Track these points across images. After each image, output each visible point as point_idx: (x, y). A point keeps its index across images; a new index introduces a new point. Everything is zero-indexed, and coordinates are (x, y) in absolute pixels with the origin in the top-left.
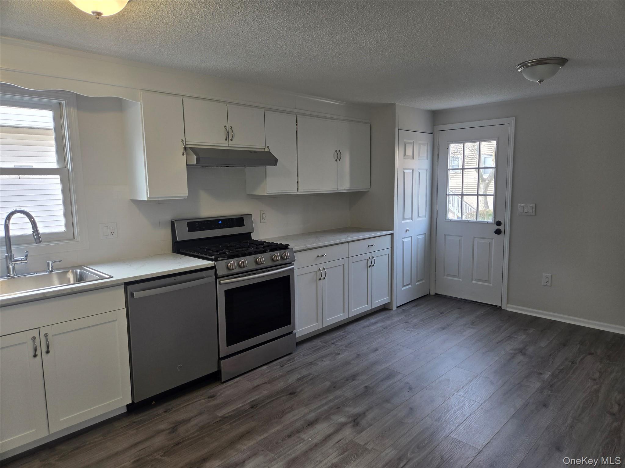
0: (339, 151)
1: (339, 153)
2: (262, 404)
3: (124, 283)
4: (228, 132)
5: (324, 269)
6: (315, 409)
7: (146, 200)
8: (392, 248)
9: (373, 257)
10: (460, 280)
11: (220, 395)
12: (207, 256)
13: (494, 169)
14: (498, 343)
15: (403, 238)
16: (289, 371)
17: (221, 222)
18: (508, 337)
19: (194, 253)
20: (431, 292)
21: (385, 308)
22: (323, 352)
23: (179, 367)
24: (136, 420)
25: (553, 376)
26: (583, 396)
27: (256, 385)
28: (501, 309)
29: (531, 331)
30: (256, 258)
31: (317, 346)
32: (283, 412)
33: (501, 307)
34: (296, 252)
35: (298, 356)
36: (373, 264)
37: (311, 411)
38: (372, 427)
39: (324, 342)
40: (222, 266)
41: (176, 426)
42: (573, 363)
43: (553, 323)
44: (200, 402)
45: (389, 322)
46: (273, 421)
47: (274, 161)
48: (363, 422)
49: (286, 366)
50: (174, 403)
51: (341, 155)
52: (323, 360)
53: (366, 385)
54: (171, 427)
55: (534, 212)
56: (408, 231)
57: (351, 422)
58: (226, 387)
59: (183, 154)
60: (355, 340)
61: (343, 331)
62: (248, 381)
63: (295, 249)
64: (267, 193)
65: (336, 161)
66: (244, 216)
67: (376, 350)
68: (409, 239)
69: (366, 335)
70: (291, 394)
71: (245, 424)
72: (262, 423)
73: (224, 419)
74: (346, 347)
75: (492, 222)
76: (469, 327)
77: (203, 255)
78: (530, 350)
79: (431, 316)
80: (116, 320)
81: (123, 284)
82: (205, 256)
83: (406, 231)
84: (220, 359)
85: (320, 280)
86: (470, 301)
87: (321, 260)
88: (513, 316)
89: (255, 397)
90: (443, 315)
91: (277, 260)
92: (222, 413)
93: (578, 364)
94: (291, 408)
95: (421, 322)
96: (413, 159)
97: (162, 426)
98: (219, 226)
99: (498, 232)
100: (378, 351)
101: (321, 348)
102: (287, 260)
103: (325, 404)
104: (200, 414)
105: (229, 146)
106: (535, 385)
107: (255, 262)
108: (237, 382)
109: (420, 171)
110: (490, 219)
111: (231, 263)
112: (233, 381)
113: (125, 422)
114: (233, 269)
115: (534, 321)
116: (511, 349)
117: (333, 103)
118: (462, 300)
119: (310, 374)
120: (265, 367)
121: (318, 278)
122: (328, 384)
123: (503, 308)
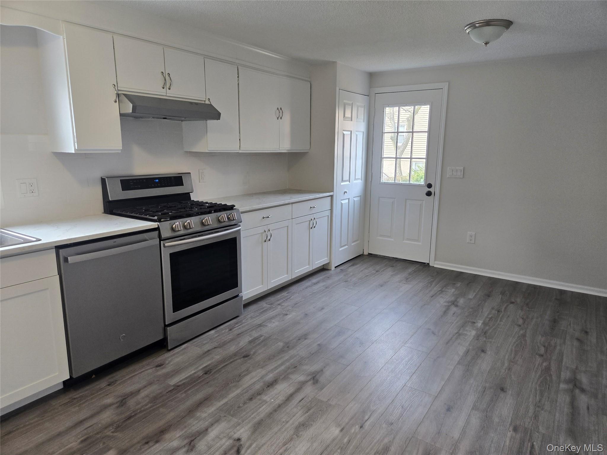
0: (281, 109)
1: (281, 111)
2: (217, 369)
3: (55, 246)
4: (165, 80)
5: (269, 231)
6: (272, 370)
7: (74, 152)
8: (331, 210)
9: (315, 219)
10: (393, 240)
11: (168, 363)
12: (148, 217)
13: (427, 133)
14: (432, 297)
15: (341, 200)
16: (239, 334)
17: (158, 180)
18: (440, 291)
19: (132, 213)
20: (364, 252)
21: (324, 269)
22: (271, 313)
23: (123, 336)
24: (75, 397)
25: (484, 324)
26: (514, 341)
27: (206, 350)
28: (429, 265)
29: (459, 284)
30: (202, 219)
31: (263, 308)
32: (240, 375)
33: (429, 264)
34: (243, 213)
35: (245, 318)
36: (314, 225)
37: (269, 372)
38: (331, 383)
39: (269, 303)
40: (165, 228)
41: (124, 399)
42: (499, 312)
43: (476, 276)
44: (147, 371)
45: (329, 282)
46: (230, 385)
47: (217, 115)
48: (322, 379)
49: (235, 329)
50: (119, 375)
51: (283, 113)
52: (272, 321)
53: (319, 343)
54: (119, 401)
55: (462, 175)
56: (346, 193)
57: (310, 380)
58: (174, 355)
59: (116, 102)
60: (300, 300)
61: (287, 292)
62: (196, 347)
63: (241, 210)
64: (209, 149)
65: (278, 119)
66: (183, 174)
67: (323, 309)
68: (347, 201)
69: (310, 295)
70: (244, 357)
71: (201, 391)
72: (220, 388)
73: (177, 388)
74: (293, 307)
75: (423, 184)
76: (404, 283)
77: (143, 216)
78: (461, 301)
79: (368, 274)
80: (47, 289)
81: (54, 248)
82: (145, 217)
83: (344, 193)
84: (166, 326)
85: (265, 241)
86: (400, 259)
87: (266, 221)
88: (441, 272)
89: (206, 363)
90: (378, 273)
91: (224, 222)
92: (174, 381)
93: (503, 312)
94: (247, 371)
95: (360, 281)
96: (352, 121)
97: (108, 401)
98: (156, 185)
99: (429, 194)
100: (324, 310)
101: (267, 309)
102: (234, 221)
103: (282, 364)
104: (150, 384)
105: (166, 96)
106: (471, 333)
107: (200, 223)
108: (185, 349)
109: (357, 133)
110: (422, 182)
111: (176, 224)
112: (181, 348)
113: (64, 399)
114: (179, 231)
115: (459, 276)
116: (445, 302)
117: (275, 56)
118: (394, 259)
119: (261, 336)
120: (212, 332)
121: (264, 240)
122: (281, 344)
123: (431, 265)
